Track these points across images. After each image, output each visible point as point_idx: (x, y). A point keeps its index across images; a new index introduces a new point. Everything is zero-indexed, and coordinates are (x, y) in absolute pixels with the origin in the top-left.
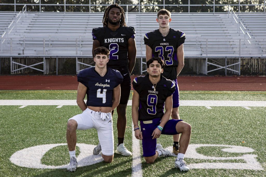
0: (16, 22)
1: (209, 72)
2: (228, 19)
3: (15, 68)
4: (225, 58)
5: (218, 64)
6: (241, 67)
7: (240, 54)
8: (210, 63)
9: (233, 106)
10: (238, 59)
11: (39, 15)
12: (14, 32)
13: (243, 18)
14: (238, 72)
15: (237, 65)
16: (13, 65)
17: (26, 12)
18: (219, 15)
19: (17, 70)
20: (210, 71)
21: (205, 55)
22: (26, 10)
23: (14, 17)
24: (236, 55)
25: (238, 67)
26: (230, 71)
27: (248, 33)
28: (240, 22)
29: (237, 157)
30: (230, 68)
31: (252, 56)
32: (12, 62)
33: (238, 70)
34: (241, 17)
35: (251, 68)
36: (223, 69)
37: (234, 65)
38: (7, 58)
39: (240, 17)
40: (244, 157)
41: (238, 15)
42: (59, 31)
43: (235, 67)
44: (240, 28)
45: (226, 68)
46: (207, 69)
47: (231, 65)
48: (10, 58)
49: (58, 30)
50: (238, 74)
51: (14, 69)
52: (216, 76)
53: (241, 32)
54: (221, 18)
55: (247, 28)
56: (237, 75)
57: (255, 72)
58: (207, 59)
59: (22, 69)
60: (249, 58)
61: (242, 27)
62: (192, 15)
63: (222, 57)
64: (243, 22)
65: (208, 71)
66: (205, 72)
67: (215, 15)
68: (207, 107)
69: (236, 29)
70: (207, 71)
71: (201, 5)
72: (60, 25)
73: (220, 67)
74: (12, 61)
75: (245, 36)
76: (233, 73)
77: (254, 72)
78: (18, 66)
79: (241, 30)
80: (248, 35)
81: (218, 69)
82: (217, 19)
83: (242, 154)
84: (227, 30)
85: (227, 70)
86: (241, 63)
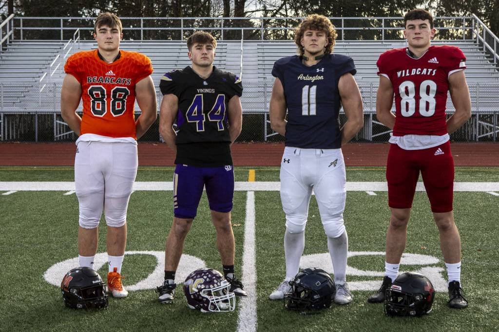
0: (63, 57)
1: (374, 136)
3: (62, 130)
8: (377, 123)
12: (59, 74)
16: (58, 126)
17: (79, 41)
19: (65, 134)
20: (377, 135)
21: (368, 109)
22: (79, 37)
23: (60, 48)
32: (57, 122)
38: (48, 115)
46: (371, 132)
48: (53, 115)
51: (60, 133)
58: (371, 116)
59: (72, 133)
62: (347, 44)
65: (373, 134)
66: (369, 137)
67: (385, 45)
68: (368, 192)
70: (371, 134)
71: (362, 28)
74: (57, 120)
78: (66, 128)
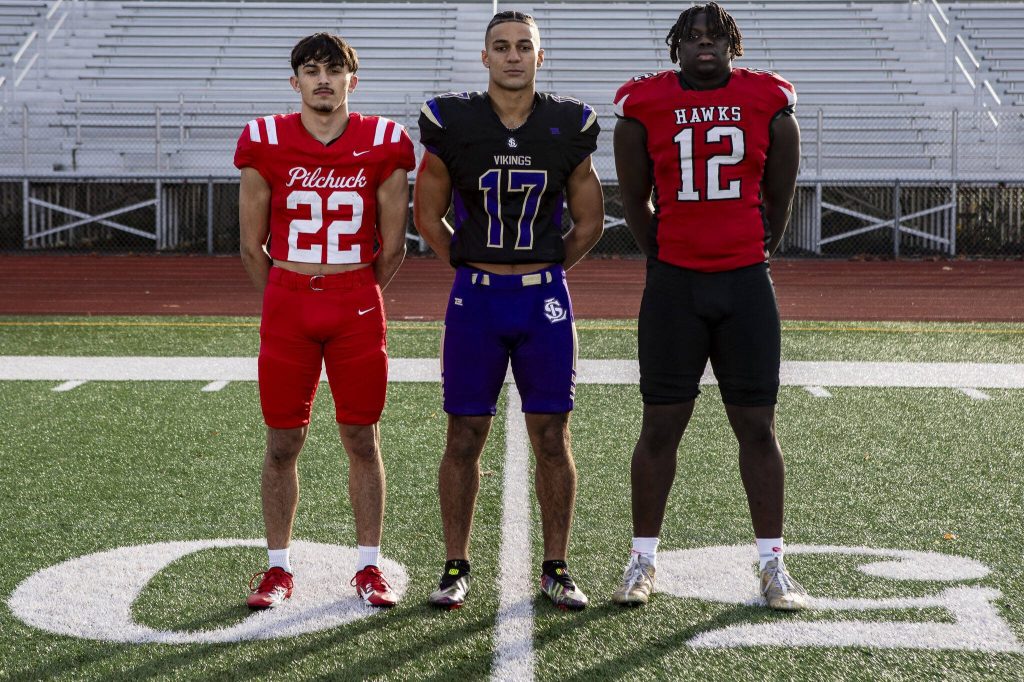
0: (45, 37)
1: (826, 241)
2: (908, 25)
3: (43, 223)
4: (891, 184)
5: (867, 211)
6: (957, 221)
7: (953, 168)
8: (832, 207)
9: (915, 385)
10: (945, 190)
11: (138, 8)
12: (36, 79)
13: (968, 19)
14: (948, 242)
15: (943, 212)
16: (34, 213)
18: (870, 10)
19: (51, 232)
20: (832, 239)
21: (810, 174)
23: (39, 15)
24: (940, 174)
25: (946, 221)
26: (915, 236)
27: (987, 83)
28: (956, 39)
29: (920, 600)
30: (916, 224)
31: (1002, 179)
32: (30, 201)
33: (946, 234)
34: (963, 15)
35: (999, 226)
36: (885, 229)
37: (929, 215)
38: (8, 183)
39: (956, 18)
40: (948, 600)
41: (950, 9)
42: (221, 74)
43: (936, 221)
44: (955, 62)
45: (898, 224)
46: (819, 230)
47: (918, 214)
48: (21, 184)
49: (213, 69)
50: (946, 250)
51: (39, 230)
52: (856, 257)
53: (958, 78)
54: (880, 22)
55: (985, 62)
56: (940, 253)
57: (1015, 240)
58: (819, 191)
59: (68, 231)
60: (990, 185)
61: (966, 60)
62: (760, 6)
63: (881, 181)
64: (970, 38)
65: (823, 237)
66: (813, 244)
67: (855, 10)
68: (811, 390)
69: (941, 66)
70: (819, 237)
72: (222, 47)
73: (873, 223)
74: (30, 195)
75: (975, 94)
76: (925, 245)
77: (1012, 243)
78: (53, 216)
79: (961, 72)
80: (988, 90)
81: (864, 230)
82: (863, 26)
83: (940, 586)
84: (904, 71)
85: (903, 234)
86: (957, 207)
